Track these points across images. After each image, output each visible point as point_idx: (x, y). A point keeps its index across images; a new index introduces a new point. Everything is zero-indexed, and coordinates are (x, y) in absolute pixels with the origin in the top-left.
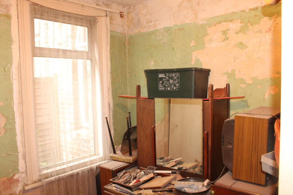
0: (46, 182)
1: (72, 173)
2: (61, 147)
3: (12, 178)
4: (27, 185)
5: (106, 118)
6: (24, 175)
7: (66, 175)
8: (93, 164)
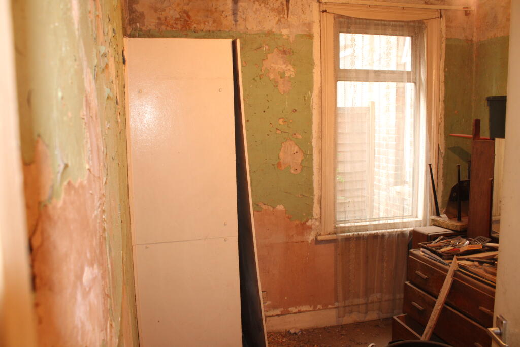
0: (342, 236)
1: (375, 233)
2: (374, 210)
3: (305, 223)
4: (320, 235)
5: (430, 165)
6: (318, 223)
7: (367, 234)
8: (406, 228)
